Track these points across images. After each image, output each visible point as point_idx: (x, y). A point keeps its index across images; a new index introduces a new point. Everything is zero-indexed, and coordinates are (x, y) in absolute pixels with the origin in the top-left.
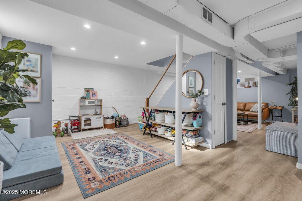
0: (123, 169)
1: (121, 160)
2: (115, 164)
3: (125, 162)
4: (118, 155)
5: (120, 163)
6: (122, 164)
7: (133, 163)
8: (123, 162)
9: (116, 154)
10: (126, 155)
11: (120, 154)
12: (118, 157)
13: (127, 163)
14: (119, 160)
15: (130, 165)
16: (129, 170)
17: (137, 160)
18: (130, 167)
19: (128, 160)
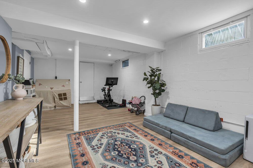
0: (114, 130)
1: (115, 136)
2: (119, 133)
3: (112, 134)
4: (118, 142)
5: (116, 134)
6: (115, 133)
7: (106, 133)
8: (114, 134)
9: (120, 143)
10: (110, 142)
11: (116, 143)
12: (118, 139)
13: (111, 133)
14: (116, 136)
15: (109, 132)
16: (110, 129)
17: (102, 136)
18: (109, 131)
19: (109, 136)
